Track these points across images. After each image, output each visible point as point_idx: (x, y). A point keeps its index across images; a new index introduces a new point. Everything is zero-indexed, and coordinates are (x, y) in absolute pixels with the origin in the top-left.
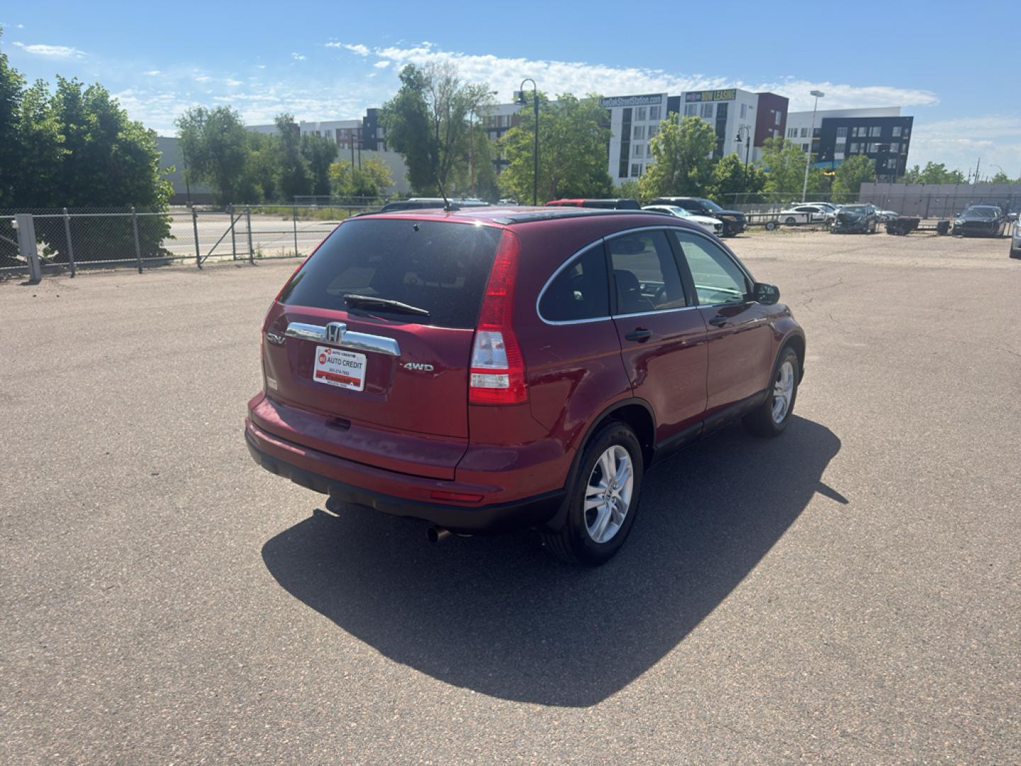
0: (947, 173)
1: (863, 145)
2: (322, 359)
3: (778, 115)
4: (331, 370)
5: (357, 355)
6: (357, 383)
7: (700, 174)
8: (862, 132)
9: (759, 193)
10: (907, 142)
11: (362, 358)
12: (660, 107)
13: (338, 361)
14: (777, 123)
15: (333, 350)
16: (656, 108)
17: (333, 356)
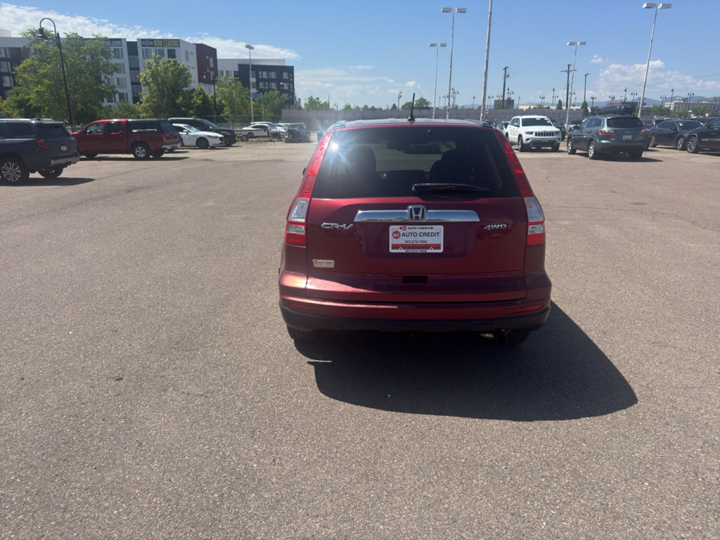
0: (321, 103)
1: (267, 83)
2: (395, 235)
3: (211, 60)
4: (406, 242)
5: (434, 227)
6: (437, 247)
7: (185, 101)
8: (265, 75)
9: (222, 115)
10: (293, 82)
11: (441, 229)
12: (122, 49)
13: (415, 234)
14: (212, 66)
15: (408, 227)
16: (118, 49)
17: (408, 231)
